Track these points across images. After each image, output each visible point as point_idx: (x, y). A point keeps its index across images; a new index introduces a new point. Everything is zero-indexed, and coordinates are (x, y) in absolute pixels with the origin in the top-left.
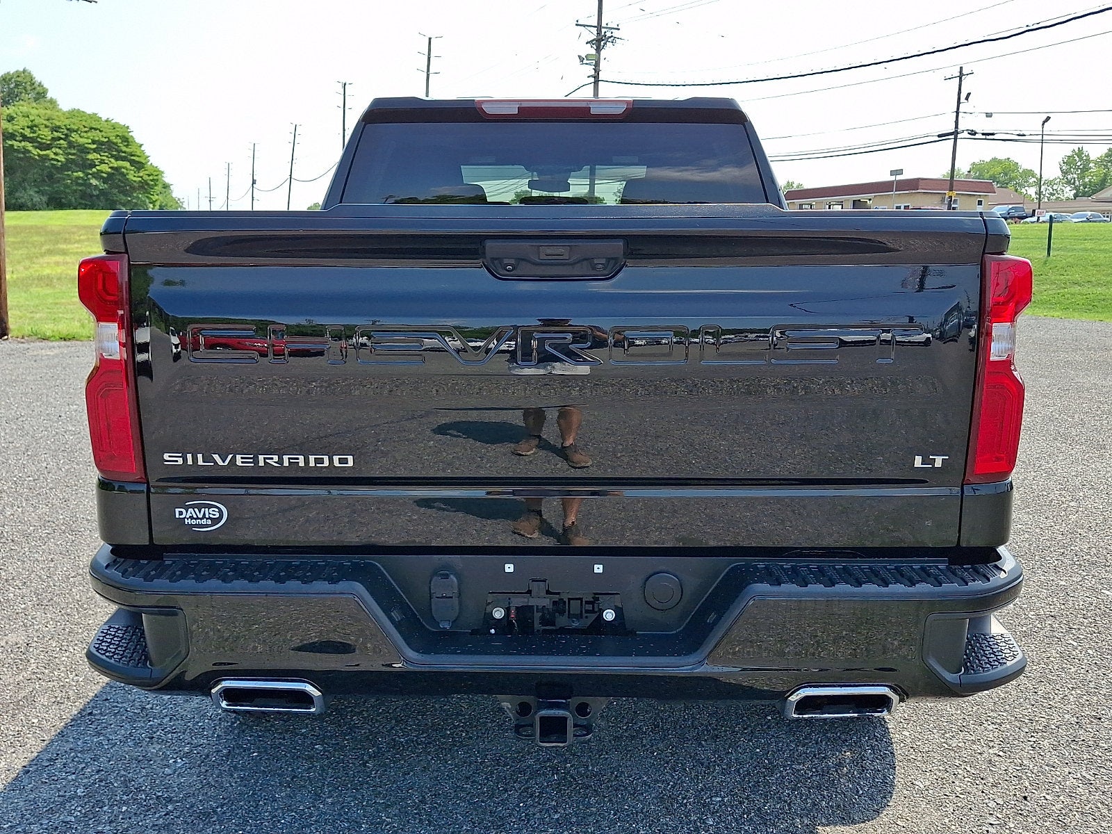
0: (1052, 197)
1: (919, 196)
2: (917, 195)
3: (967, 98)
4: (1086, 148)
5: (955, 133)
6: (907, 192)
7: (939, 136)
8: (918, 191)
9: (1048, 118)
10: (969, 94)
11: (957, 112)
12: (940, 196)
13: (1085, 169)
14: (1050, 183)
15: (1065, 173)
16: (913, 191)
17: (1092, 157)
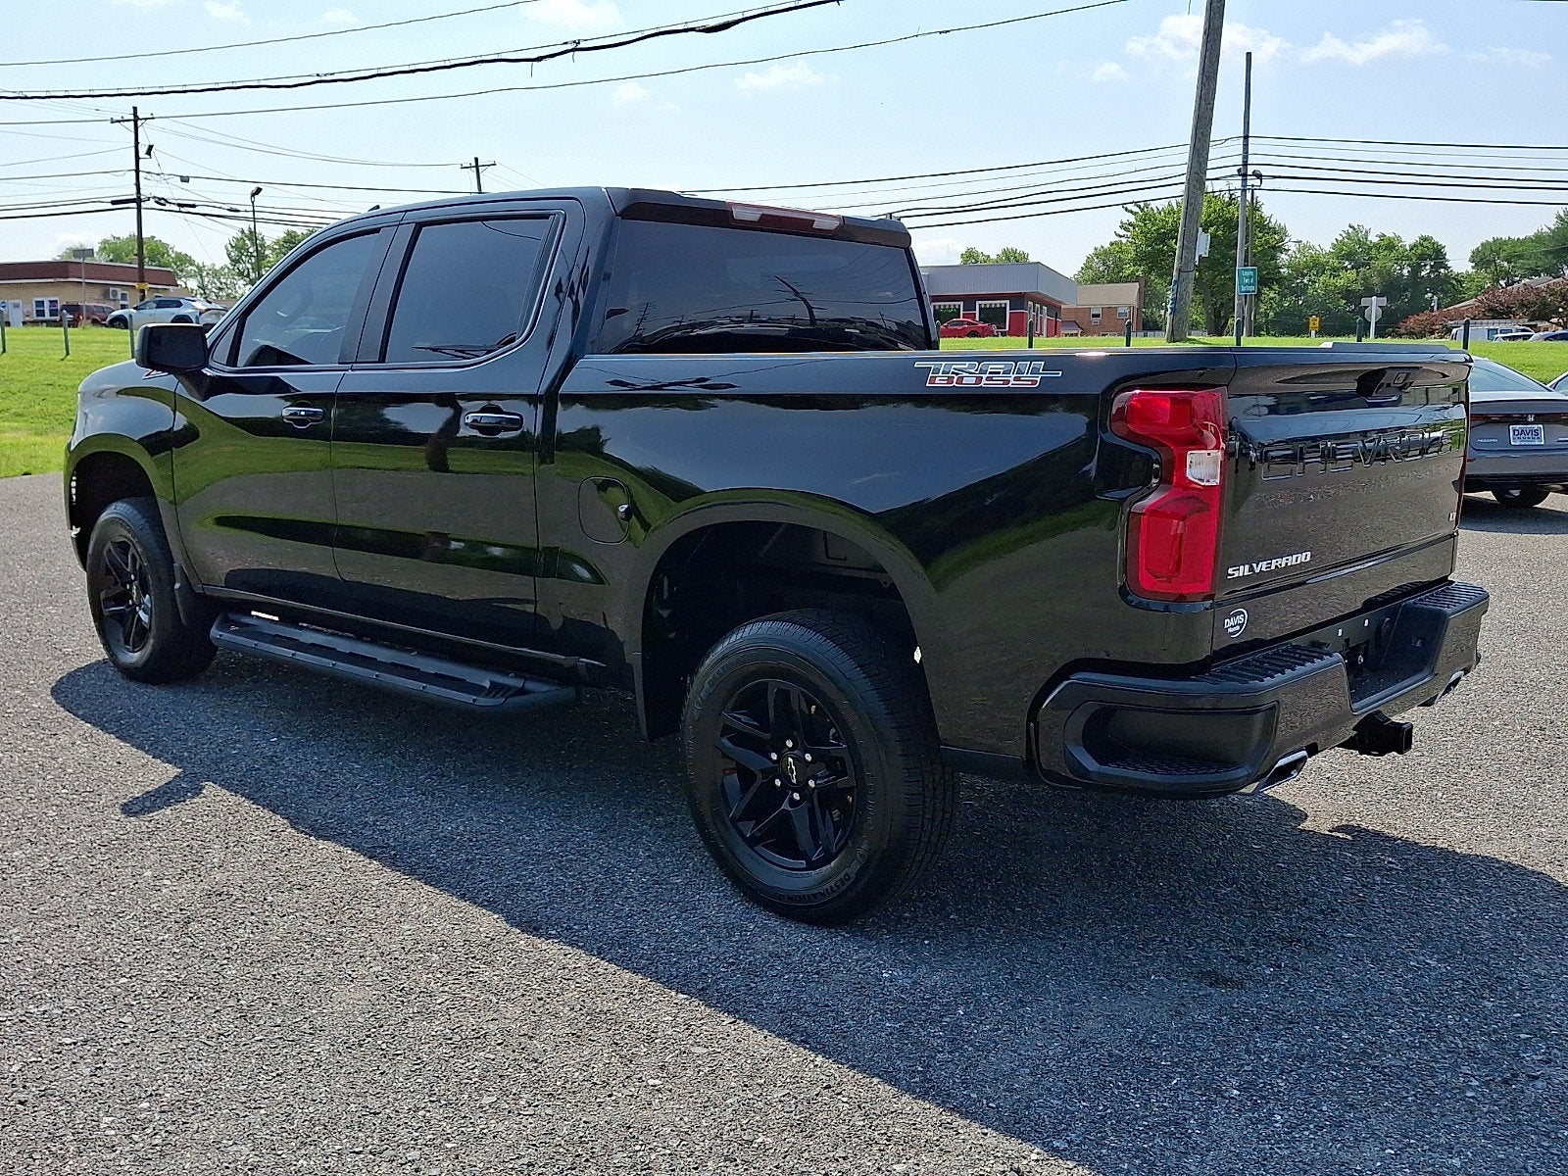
0: (221, 294)
1: (71, 288)
2: (67, 284)
3: (149, 152)
4: (261, 228)
5: (138, 201)
6: (52, 280)
7: (113, 203)
8: (70, 280)
9: (259, 190)
10: (151, 147)
11: (137, 171)
12: (102, 288)
13: (260, 257)
14: (216, 274)
15: (235, 262)
16: (62, 280)
17: (268, 243)
